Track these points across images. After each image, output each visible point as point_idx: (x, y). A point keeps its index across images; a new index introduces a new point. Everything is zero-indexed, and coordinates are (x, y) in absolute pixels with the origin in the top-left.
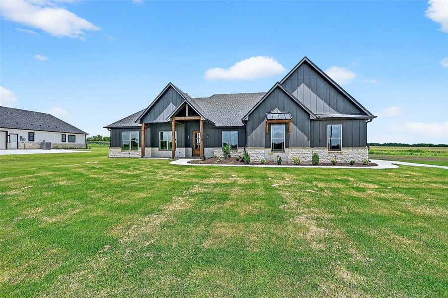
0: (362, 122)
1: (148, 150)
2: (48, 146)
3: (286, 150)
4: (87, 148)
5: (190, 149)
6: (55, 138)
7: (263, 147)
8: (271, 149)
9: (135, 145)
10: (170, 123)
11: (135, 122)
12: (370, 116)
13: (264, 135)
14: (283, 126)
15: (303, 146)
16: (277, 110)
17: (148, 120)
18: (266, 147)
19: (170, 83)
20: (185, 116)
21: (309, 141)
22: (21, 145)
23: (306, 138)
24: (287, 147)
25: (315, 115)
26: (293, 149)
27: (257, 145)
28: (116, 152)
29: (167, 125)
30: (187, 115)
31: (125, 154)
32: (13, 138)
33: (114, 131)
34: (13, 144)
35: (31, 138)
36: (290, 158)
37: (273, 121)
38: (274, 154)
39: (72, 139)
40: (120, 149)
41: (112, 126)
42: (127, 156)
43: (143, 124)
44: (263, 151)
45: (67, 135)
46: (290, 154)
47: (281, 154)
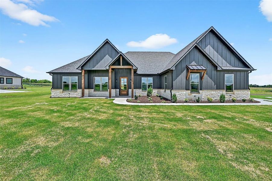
0: (246, 73)
1: (86, 91)
3: (201, 91)
4: (22, 88)
5: (118, 90)
7: (184, 89)
8: (190, 91)
10: (107, 71)
11: (77, 69)
12: (252, 69)
13: (185, 81)
14: (198, 74)
15: (211, 89)
16: (194, 63)
17: (87, 68)
18: (186, 89)
19: (107, 39)
20: (120, 65)
21: (216, 85)
23: (213, 83)
24: (201, 89)
25: (221, 67)
26: (206, 91)
27: (179, 88)
29: (104, 73)
30: (121, 64)
31: (66, 94)
33: (55, 75)
36: (203, 97)
37: (194, 71)
38: (192, 94)
39: (10, 81)
40: (61, 90)
41: (54, 72)
42: (68, 96)
43: (83, 71)
44: (185, 93)
45: (5, 78)
46: (204, 94)
47: (197, 94)
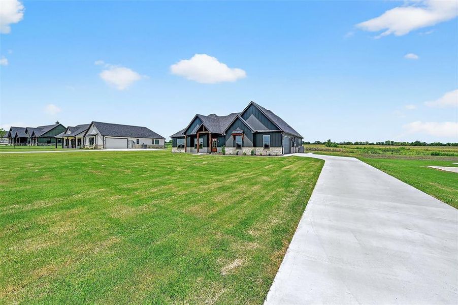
0: (280, 133)
1: (188, 149)
2: (145, 147)
4: (165, 148)
6: (148, 142)
7: (232, 147)
9: (183, 146)
11: (183, 134)
13: (233, 141)
14: (241, 137)
15: (249, 146)
16: (238, 129)
18: (234, 147)
21: (253, 144)
22: (134, 147)
23: (251, 142)
24: (243, 147)
25: (253, 131)
26: (245, 148)
27: (229, 146)
28: (175, 150)
29: (195, 136)
30: (204, 130)
31: (178, 151)
32: (130, 142)
33: (174, 139)
34: (130, 146)
35: (138, 142)
36: (242, 152)
37: (236, 134)
38: (237, 150)
39: (157, 142)
40: (177, 148)
41: (173, 136)
43: (186, 135)
44: (232, 149)
45: (155, 140)
46: (244, 150)
47: (240, 150)
